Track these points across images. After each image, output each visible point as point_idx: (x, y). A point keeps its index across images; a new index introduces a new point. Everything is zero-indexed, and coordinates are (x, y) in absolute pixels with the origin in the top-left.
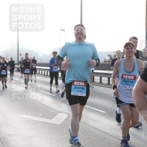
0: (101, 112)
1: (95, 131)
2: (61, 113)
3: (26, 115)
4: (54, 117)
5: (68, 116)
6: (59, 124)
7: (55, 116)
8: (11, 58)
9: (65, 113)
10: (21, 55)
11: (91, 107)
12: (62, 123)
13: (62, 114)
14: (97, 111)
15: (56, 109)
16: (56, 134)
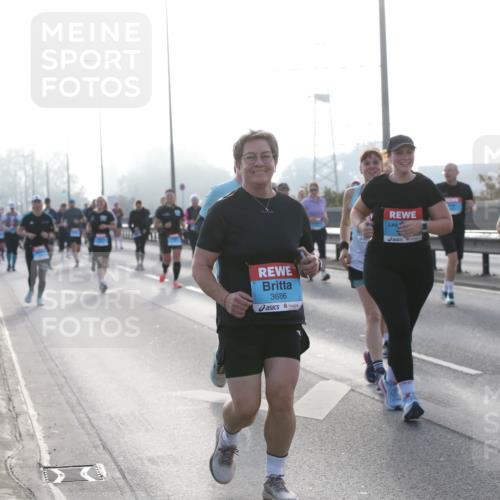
0: (462, 372)
1: (445, 437)
2: (328, 379)
3: (207, 389)
4: (304, 394)
5: (349, 388)
6: (322, 418)
7: (307, 391)
8: (139, 203)
9: (341, 380)
10: (182, 187)
11: (426, 354)
12: (330, 413)
13: (331, 382)
14: (449, 368)
15: (308, 369)
16: (312, 452)
